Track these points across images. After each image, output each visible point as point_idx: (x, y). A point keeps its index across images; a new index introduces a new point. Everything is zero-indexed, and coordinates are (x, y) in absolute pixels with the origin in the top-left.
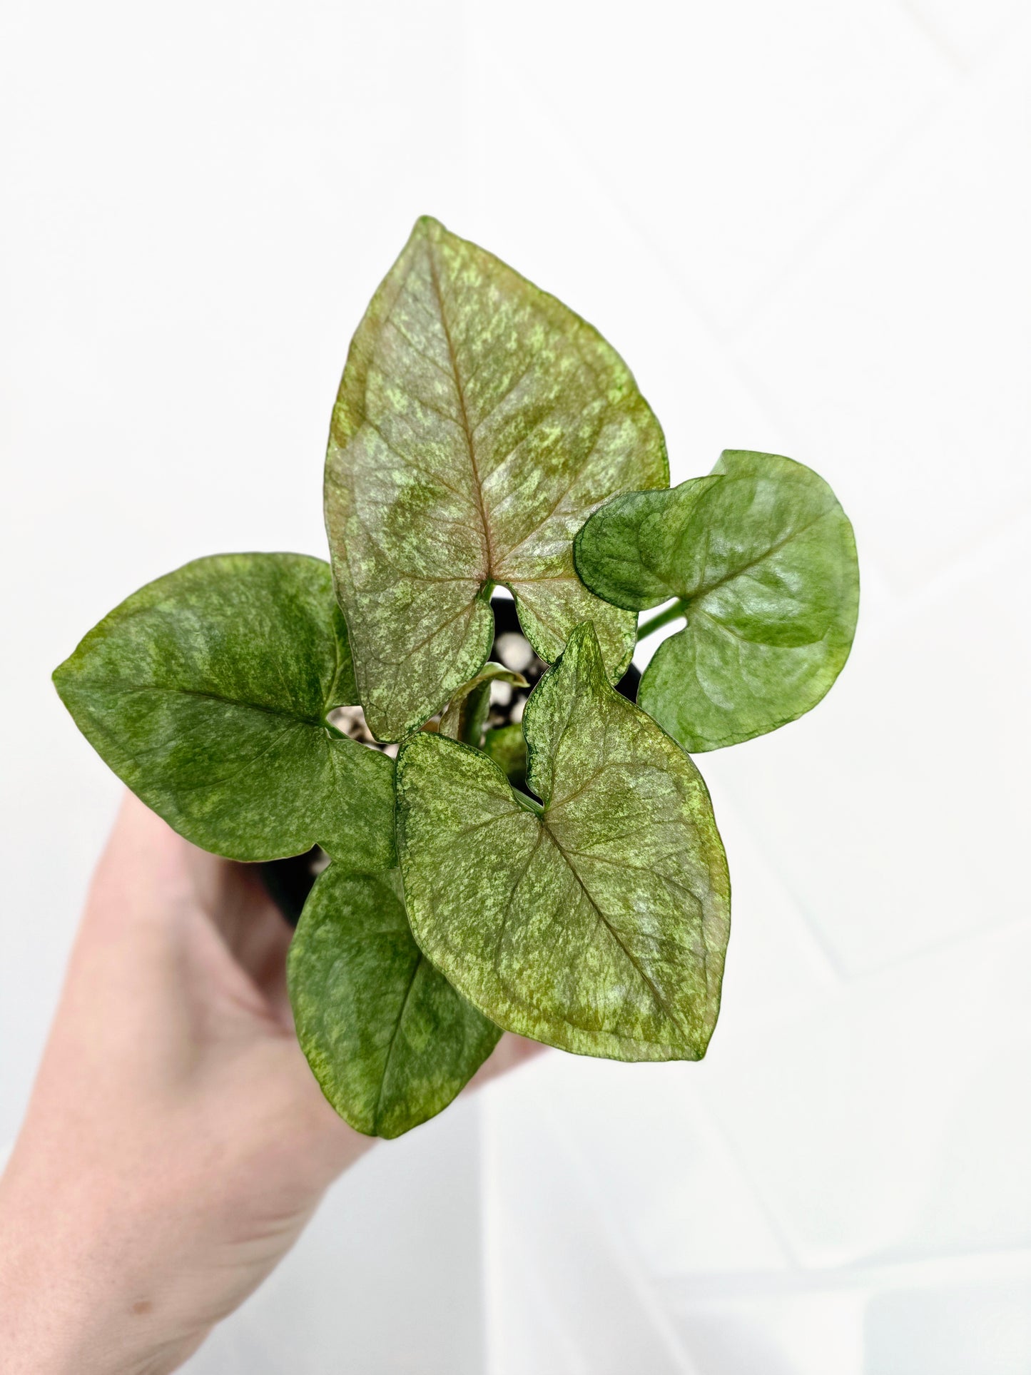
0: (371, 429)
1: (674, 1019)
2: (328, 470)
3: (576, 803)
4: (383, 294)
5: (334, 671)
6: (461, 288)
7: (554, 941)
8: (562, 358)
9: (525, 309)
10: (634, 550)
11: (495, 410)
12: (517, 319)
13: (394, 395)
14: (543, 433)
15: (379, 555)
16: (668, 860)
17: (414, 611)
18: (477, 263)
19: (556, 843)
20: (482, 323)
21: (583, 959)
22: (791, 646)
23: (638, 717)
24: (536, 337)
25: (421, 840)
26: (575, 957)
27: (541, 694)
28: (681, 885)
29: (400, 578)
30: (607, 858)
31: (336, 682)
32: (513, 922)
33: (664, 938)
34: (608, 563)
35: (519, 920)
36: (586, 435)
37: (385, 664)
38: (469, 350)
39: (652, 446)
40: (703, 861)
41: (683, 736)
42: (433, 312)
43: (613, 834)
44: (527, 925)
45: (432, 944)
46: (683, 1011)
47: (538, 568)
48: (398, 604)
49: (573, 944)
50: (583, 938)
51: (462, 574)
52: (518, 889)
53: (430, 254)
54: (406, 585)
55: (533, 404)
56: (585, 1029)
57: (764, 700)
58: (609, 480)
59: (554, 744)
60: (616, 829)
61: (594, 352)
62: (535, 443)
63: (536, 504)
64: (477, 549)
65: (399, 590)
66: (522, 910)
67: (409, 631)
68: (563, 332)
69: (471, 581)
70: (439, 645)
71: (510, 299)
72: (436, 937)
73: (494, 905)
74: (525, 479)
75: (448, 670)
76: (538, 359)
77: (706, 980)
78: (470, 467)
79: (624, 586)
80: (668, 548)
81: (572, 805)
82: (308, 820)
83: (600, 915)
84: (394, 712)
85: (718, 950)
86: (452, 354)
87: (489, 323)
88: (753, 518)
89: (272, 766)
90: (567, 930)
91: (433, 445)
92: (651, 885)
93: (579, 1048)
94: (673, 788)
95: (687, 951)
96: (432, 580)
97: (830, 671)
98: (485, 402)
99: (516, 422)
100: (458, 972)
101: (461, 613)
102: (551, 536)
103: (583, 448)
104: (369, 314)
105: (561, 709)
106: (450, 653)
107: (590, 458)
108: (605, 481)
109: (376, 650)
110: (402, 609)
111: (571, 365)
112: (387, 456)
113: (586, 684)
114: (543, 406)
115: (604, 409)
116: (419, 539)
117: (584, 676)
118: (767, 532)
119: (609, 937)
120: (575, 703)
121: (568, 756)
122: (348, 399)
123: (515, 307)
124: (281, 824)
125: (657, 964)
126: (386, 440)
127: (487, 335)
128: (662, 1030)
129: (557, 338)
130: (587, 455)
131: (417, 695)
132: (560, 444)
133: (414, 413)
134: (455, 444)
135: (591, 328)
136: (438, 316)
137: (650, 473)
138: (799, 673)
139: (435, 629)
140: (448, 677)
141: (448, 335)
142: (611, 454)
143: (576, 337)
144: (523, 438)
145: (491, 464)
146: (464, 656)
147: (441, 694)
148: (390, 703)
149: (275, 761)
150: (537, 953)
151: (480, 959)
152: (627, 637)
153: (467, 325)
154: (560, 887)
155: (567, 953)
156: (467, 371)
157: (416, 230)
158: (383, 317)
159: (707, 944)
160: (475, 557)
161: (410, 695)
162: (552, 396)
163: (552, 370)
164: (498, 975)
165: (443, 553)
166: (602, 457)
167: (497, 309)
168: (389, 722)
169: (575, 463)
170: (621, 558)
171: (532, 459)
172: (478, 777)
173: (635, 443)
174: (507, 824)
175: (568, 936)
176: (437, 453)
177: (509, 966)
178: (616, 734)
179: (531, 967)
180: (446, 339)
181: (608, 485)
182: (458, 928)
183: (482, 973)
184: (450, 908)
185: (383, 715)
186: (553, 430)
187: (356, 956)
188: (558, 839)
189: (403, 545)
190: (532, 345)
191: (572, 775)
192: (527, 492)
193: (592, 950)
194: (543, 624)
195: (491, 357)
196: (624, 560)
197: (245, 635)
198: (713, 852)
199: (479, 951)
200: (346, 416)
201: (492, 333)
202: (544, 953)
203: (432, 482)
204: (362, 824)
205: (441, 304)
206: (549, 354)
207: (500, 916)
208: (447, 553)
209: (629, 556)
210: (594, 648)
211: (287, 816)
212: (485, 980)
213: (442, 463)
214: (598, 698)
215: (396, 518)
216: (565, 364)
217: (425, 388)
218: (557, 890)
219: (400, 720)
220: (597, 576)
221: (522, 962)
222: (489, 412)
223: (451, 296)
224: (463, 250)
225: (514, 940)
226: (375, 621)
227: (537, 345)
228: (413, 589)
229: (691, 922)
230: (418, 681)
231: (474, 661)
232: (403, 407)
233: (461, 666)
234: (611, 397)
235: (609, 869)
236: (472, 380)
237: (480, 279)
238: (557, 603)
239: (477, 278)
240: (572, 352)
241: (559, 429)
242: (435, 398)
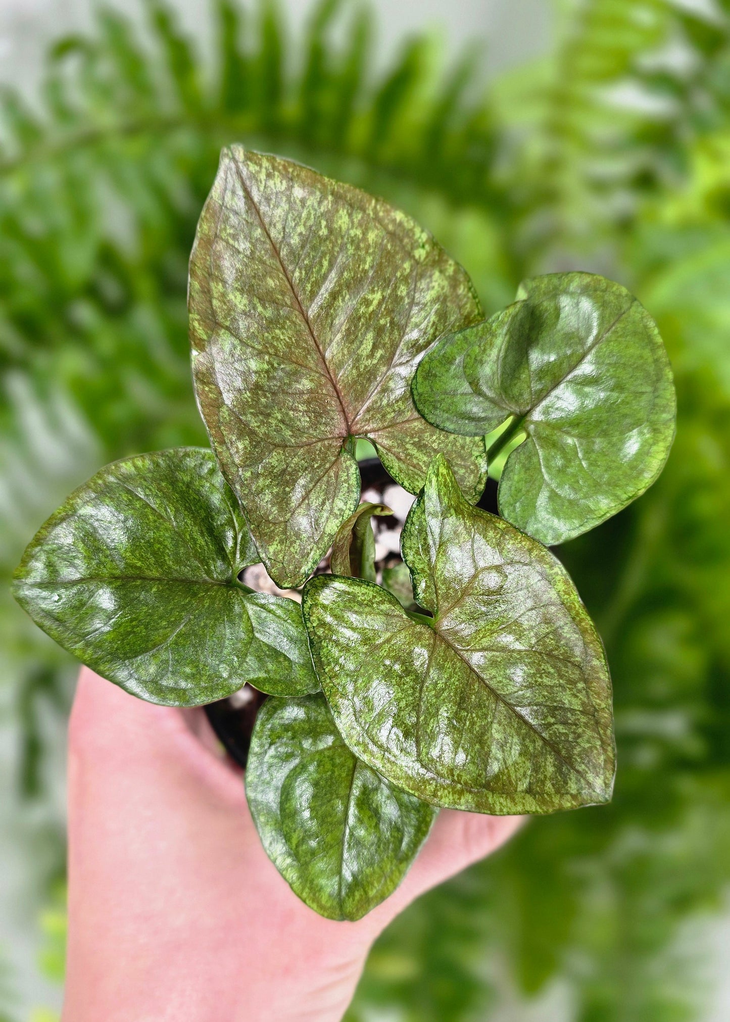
0: (223, 331)
1: (578, 772)
4: (208, 216)
6: (271, 195)
8: (368, 233)
9: (327, 199)
10: (464, 383)
11: (321, 290)
12: (322, 209)
13: (235, 297)
14: (366, 299)
15: (252, 433)
16: (546, 639)
17: (290, 474)
18: (279, 171)
19: (449, 645)
20: (294, 220)
23: (497, 524)
24: (342, 221)
25: (336, 664)
26: (483, 734)
28: (561, 657)
29: (273, 449)
30: (494, 648)
31: (238, 547)
32: (426, 717)
35: (430, 713)
36: (404, 293)
37: (275, 524)
38: (289, 245)
39: (463, 289)
40: (576, 633)
42: (252, 221)
43: (495, 627)
44: (437, 716)
46: (583, 763)
47: (389, 416)
48: (275, 471)
49: (478, 724)
50: (486, 718)
51: (325, 435)
52: (425, 688)
53: (239, 173)
54: (279, 453)
55: (352, 278)
56: (503, 793)
58: (432, 326)
59: (432, 563)
60: (497, 623)
61: (394, 221)
62: (362, 310)
63: (375, 362)
64: (333, 411)
65: (274, 459)
66: (431, 705)
67: (290, 492)
68: (363, 209)
69: (334, 440)
70: (317, 498)
71: (313, 193)
73: (407, 705)
74: (361, 342)
75: (327, 518)
76: (348, 239)
77: (599, 733)
78: (312, 343)
81: (457, 611)
83: (497, 696)
84: (290, 561)
85: (604, 706)
86: (275, 251)
87: (300, 218)
90: (471, 714)
91: (277, 331)
92: (535, 662)
93: (501, 810)
94: (539, 578)
95: (578, 712)
96: (299, 445)
98: (312, 286)
99: (342, 296)
100: (388, 767)
101: (330, 468)
102: (394, 385)
103: (403, 305)
105: (431, 532)
106: (327, 503)
107: (412, 312)
109: (265, 513)
110: (280, 475)
111: (377, 236)
112: (241, 350)
113: (449, 507)
114: (362, 278)
115: (414, 268)
116: (282, 413)
117: (446, 500)
119: (507, 713)
120: (442, 525)
121: (445, 571)
122: (198, 309)
123: (318, 200)
125: (553, 727)
126: (237, 336)
127: (300, 229)
128: (569, 782)
129: (360, 216)
130: (408, 310)
131: (306, 544)
132: (383, 306)
133: (255, 308)
134: (295, 327)
136: (256, 222)
137: (466, 313)
139: (311, 486)
140: (329, 524)
141: (269, 236)
142: (429, 304)
143: (376, 212)
145: (329, 336)
146: (339, 504)
147: (326, 539)
148: (285, 555)
150: (449, 738)
151: (404, 752)
152: (479, 458)
153: (282, 224)
154: (459, 680)
155: (475, 732)
156: (291, 262)
158: (211, 235)
159: (594, 703)
160: (332, 418)
162: (367, 267)
163: (362, 245)
165: (304, 421)
166: (422, 309)
167: (303, 204)
168: (287, 570)
169: (400, 320)
170: (454, 393)
171: (363, 325)
172: (373, 603)
173: (447, 289)
174: (405, 637)
175: (473, 718)
176: (282, 337)
177: (429, 753)
180: (268, 241)
181: (432, 331)
185: (281, 565)
186: (374, 296)
188: (450, 642)
189: (270, 421)
190: (340, 228)
192: (365, 353)
193: (495, 726)
194: (404, 462)
195: (308, 246)
196: (457, 394)
197: (155, 521)
198: (583, 624)
199: (402, 745)
200: (199, 324)
201: (304, 225)
202: (456, 737)
203: (283, 363)
205: (257, 212)
206: (356, 232)
207: (415, 715)
208: (308, 420)
210: (448, 473)
213: (288, 346)
214: (460, 516)
215: (259, 399)
216: (372, 236)
217: (259, 285)
218: (456, 683)
219: (296, 568)
220: (437, 413)
221: (438, 747)
222: (317, 292)
223: (264, 203)
224: (266, 162)
225: (429, 731)
226: (260, 489)
227: (344, 227)
228: (286, 456)
229: (576, 687)
230: (305, 533)
231: (348, 507)
232: (245, 305)
233: (338, 513)
234: (417, 256)
235: (497, 657)
236: (297, 269)
237: (284, 182)
238: (411, 442)
239: (281, 182)
240: (375, 226)
241: (379, 293)
242: (269, 292)
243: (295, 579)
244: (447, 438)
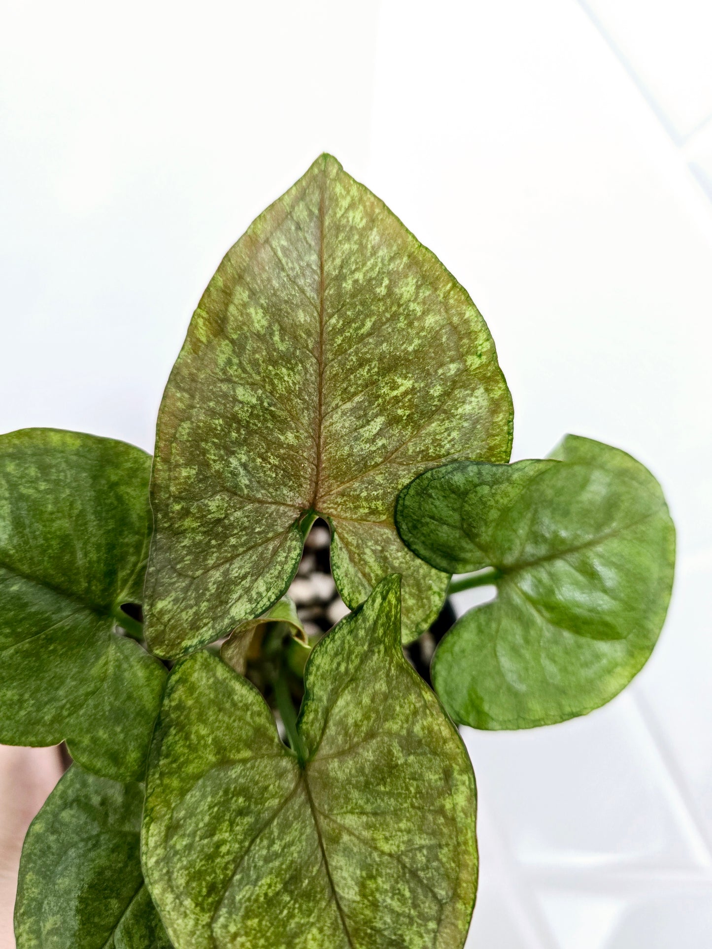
0: (227, 342)
2: (175, 372)
3: (340, 762)
4: (268, 217)
5: (135, 565)
6: (345, 227)
7: (278, 912)
8: (428, 314)
9: (401, 258)
10: (456, 516)
11: (352, 350)
12: (391, 266)
13: (256, 313)
14: (394, 382)
15: (205, 465)
16: (417, 852)
17: (225, 527)
18: (365, 207)
19: (310, 800)
20: (357, 263)
21: (302, 939)
22: (594, 638)
23: (423, 693)
24: (407, 289)
25: (175, 761)
26: (296, 935)
27: (333, 640)
28: (425, 881)
29: (219, 492)
30: (356, 833)
31: (133, 577)
32: (242, 878)
33: (393, 937)
34: (427, 523)
35: (249, 876)
36: (436, 394)
37: (179, 575)
38: (340, 287)
39: (500, 418)
40: (454, 862)
41: (470, 708)
42: (313, 243)
43: (369, 808)
44: (255, 886)
45: (156, 875)
47: (362, 510)
48: (209, 516)
49: (297, 920)
50: (309, 916)
51: (284, 500)
52: (258, 841)
53: (322, 189)
54: (223, 499)
55: (390, 353)
57: (557, 688)
58: (449, 442)
59: (334, 696)
60: (372, 803)
61: (461, 315)
62: (385, 390)
63: (373, 448)
64: (305, 478)
65: (215, 504)
66: (255, 866)
67: (214, 547)
68: (436, 289)
69: (292, 508)
70: (240, 568)
71: (390, 246)
72: (161, 870)
73: (228, 853)
74: (368, 422)
75: (240, 597)
76: (404, 310)
78: (316, 399)
79: (441, 548)
80: (491, 521)
81: (335, 764)
82: (65, 713)
83: (334, 892)
84: (173, 628)
86: (321, 287)
87: (364, 265)
88: (580, 505)
89: (47, 648)
90: (295, 903)
91: (284, 370)
92: (393, 877)
94: (442, 775)
96: (251, 499)
97: (627, 672)
98: (343, 340)
99: (370, 365)
100: (174, 915)
101: (272, 539)
102: (382, 482)
103: (431, 405)
104: (250, 232)
105: (348, 659)
106: (249, 579)
107: (436, 417)
108: (446, 442)
109: (174, 559)
110: (212, 523)
111: (436, 322)
112: (236, 371)
113: (380, 641)
114: (400, 357)
115: (460, 373)
116: (249, 456)
117: (381, 632)
118: (592, 522)
119: (336, 920)
120: (365, 657)
121: (344, 712)
122: (210, 308)
123: (392, 255)
124: (38, 710)
126: (238, 355)
127: (359, 276)
129: (427, 293)
130: (433, 413)
131: (203, 614)
132: (410, 396)
133: (272, 334)
134: (306, 374)
135: (463, 291)
136: (317, 248)
137: (492, 444)
138: (596, 667)
139: (241, 550)
140: (239, 604)
141: (321, 267)
142: (458, 417)
143: (447, 296)
144: (374, 383)
145: (338, 401)
146: (261, 586)
147: (226, 621)
148: (172, 618)
149: (51, 644)
150: (256, 920)
151: (198, 908)
152: (436, 595)
153: (343, 261)
154: (299, 852)
155: (288, 928)
156: (332, 306)
157: (316, 163)
158: (262, 237)
160: (302, 486)
161: (195, 614)
162: (410, 349)
163: (416, 324)
164: (212, 932)
165: (270, 476)
166: (448, 419)
167: (374, 253)
168: (167, 637)
169: (421, 418)
170: (442, 521)
171: (379, 405)
172: (248, 710)
173: (484, 412)
174: (265, 767)
175: (294, 909)
176: (286, 378)
177: (225, 926)
178: (397, 702)
179: (247, 934)
180: (319, 271)
181: (448, 446)
182: (186, 868)
183: (196, 924)
184: (184, 843)
185: (162, 628)
186: (405, 382)
187: (90, 850)
188: (313, 795)
189: (231, 460)
190: (402, 295)
191: (343, 732)
192: (366, 435)
193: (315, 931)
194: (355, 566)
195: (359, 297)
196: (445, 524)
197: (52, 513)
198: (466, 857)
199: (200, 899)
200: (204, 324)
201: (365, 275)
202: (264, 923)
203: (275, 405)
204: (118, 729)
205: (322, 237)
206: (416, 308)
207: (232, 867)
208: (274, 475)
209: (450, 521)
210: (396, 607)
211: (46, 703)
212: (198, 933)
213: (289, 391)
214: (388, 658)
215: (229, 432)
216: (430, 320)
217: (288, 313)
218: (295, 855)
220: (415, 532)
221: (239, 926)
222: (346, 350)
223: (333, 232)
224: (354, 191)
225: (238, 898)
226: (183, 528)
227: (406, 296)
228: (229, 505)
229: (426, 925)
230: (208, 601)
231: (270, 594)
232: (262, 327)
233: (255, 596)
234: (469, 363)
235: (355, 846)
236: (336, 316)
237: (364, 221)
238: (373, 548)
239: (362, 219)
240: (439, 310)
241: (411, 382)
242: (295, 326)
243: (172, 650)
244: (413, 561)
